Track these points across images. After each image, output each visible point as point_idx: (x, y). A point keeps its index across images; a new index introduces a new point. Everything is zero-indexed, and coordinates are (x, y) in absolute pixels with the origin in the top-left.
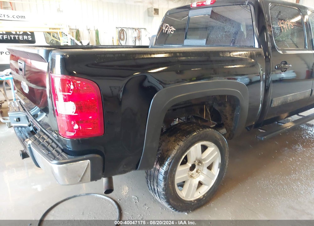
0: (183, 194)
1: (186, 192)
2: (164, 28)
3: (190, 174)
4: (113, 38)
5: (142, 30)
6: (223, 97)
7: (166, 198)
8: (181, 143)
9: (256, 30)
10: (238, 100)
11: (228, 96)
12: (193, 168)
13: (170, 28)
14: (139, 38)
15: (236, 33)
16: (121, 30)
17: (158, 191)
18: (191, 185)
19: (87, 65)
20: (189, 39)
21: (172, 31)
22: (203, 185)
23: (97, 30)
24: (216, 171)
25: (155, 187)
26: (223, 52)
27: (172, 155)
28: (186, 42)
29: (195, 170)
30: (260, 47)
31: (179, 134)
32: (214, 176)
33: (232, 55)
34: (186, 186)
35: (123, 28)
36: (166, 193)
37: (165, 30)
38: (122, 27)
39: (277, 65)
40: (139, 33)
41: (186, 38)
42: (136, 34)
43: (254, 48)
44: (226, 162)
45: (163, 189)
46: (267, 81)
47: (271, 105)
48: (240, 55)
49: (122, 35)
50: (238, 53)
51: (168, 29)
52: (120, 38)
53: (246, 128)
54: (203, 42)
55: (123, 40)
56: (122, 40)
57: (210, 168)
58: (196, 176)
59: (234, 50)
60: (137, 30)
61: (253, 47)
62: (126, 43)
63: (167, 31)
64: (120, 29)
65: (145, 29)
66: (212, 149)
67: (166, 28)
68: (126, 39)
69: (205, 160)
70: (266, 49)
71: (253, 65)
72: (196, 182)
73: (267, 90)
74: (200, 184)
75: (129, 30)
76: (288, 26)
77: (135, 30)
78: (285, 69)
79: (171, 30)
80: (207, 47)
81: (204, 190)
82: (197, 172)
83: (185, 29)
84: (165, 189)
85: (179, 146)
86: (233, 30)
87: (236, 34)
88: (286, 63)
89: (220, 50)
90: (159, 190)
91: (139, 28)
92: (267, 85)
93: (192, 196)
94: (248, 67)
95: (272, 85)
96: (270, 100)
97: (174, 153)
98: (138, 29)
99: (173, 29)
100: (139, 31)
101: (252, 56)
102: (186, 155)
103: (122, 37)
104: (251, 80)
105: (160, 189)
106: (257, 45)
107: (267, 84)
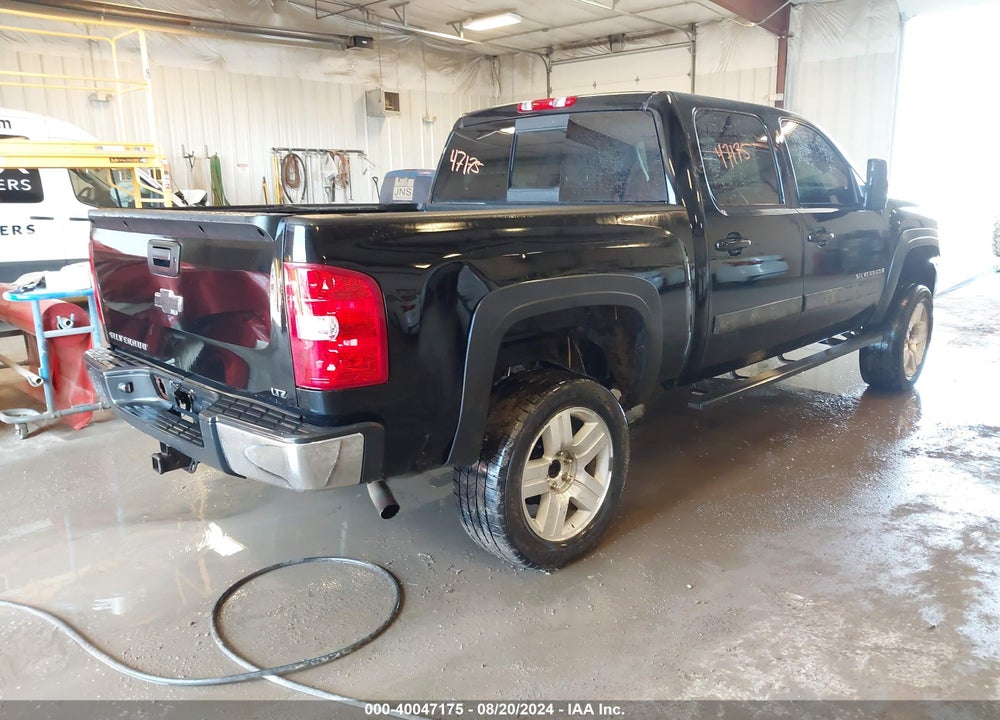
0: (539, 525)
1: (544, 522)
2: (454, 161)
3: (550, 484)
4: (264, 182)
5: (353, 157)
6: (608, 309)
7: (506, 530)
8: (532, 408)
9: (669, 164)
10: (641, 319)
11: (619, 307)
12: (554, 469)
13: (469, 162)
14: (344, 179)
15: (625, 174)
16: (288, 156)
17: (486, 516)
18: (553, 505)
19: (358, 245)
20: (517, 187)
21: (474, 167)
22: (579, 511)
23: (216, 157)
24: (604, 476)
25: (481, 508)
26: (603, 216)
27: (513, 435)
28: (512, 195)
29: (561, 474)
30: (679, 202)
31: (524, 392)
32: (602, 488)
33: (623, 221)
34: (545, 508)
35: (294, 150)
36: (505, 517)
37: (456, 165)
38: (291, 147)
39: (720, 242)
40: (344, 164)
41: (510, 186)
42: (333, 168)
43: (668, 205)
44: (624, 457)
45: (498, 509)
46: (700, 281)
47: (713, 329)
48: (636, 221)
49: (292, 170)
50: (635, 217)
51: (464, 162)
52: (286, 180)
53: (662, 384)
54: (554, 194)
55: (295, 186)
56: (293, 186)
57: (591, 469)
58: (563, 487)
59: (624, 210)
60: (336, 157)
61: (665, 203)
62: (303, 194)
63: (462, 168)
64: (286, 153)
65: (360, 152)
66: (593, 425)
67: (458, 160)
68: (306, 182)
69: (580, 449)
70: (692, 207)
71: (668, 243)
72: (563, 499)
73: (700, 303)
74: (573, 507)
75: (314, 156)
76: (737, 155)
77: (330, 157)
78: (737, 249)
79: (471, 165)
80: (561, 204)
81: (582, 521)
82: (564, 479)
83: (507, 159)
84: (502, 507)
85: (527, 415)
86: (619, 165)
87: (627, 175)
88: (738, 237)
89: (597, 212)
90: (489, 513)
91: (344, 149)
92: (700, 293)
93: (558, 533)
94: (655, 247)
95: (711, 294)
96: (711, 320)
97: (518, 428)
98: (340, 153)
99: (477, 163)
100: (343, 160)
101: (663, 224)
102: (541, 438)
103: (293, 177)
104: (665, 280)
105: (492, 511)
106: (673, 200)
107: (700, 290)
